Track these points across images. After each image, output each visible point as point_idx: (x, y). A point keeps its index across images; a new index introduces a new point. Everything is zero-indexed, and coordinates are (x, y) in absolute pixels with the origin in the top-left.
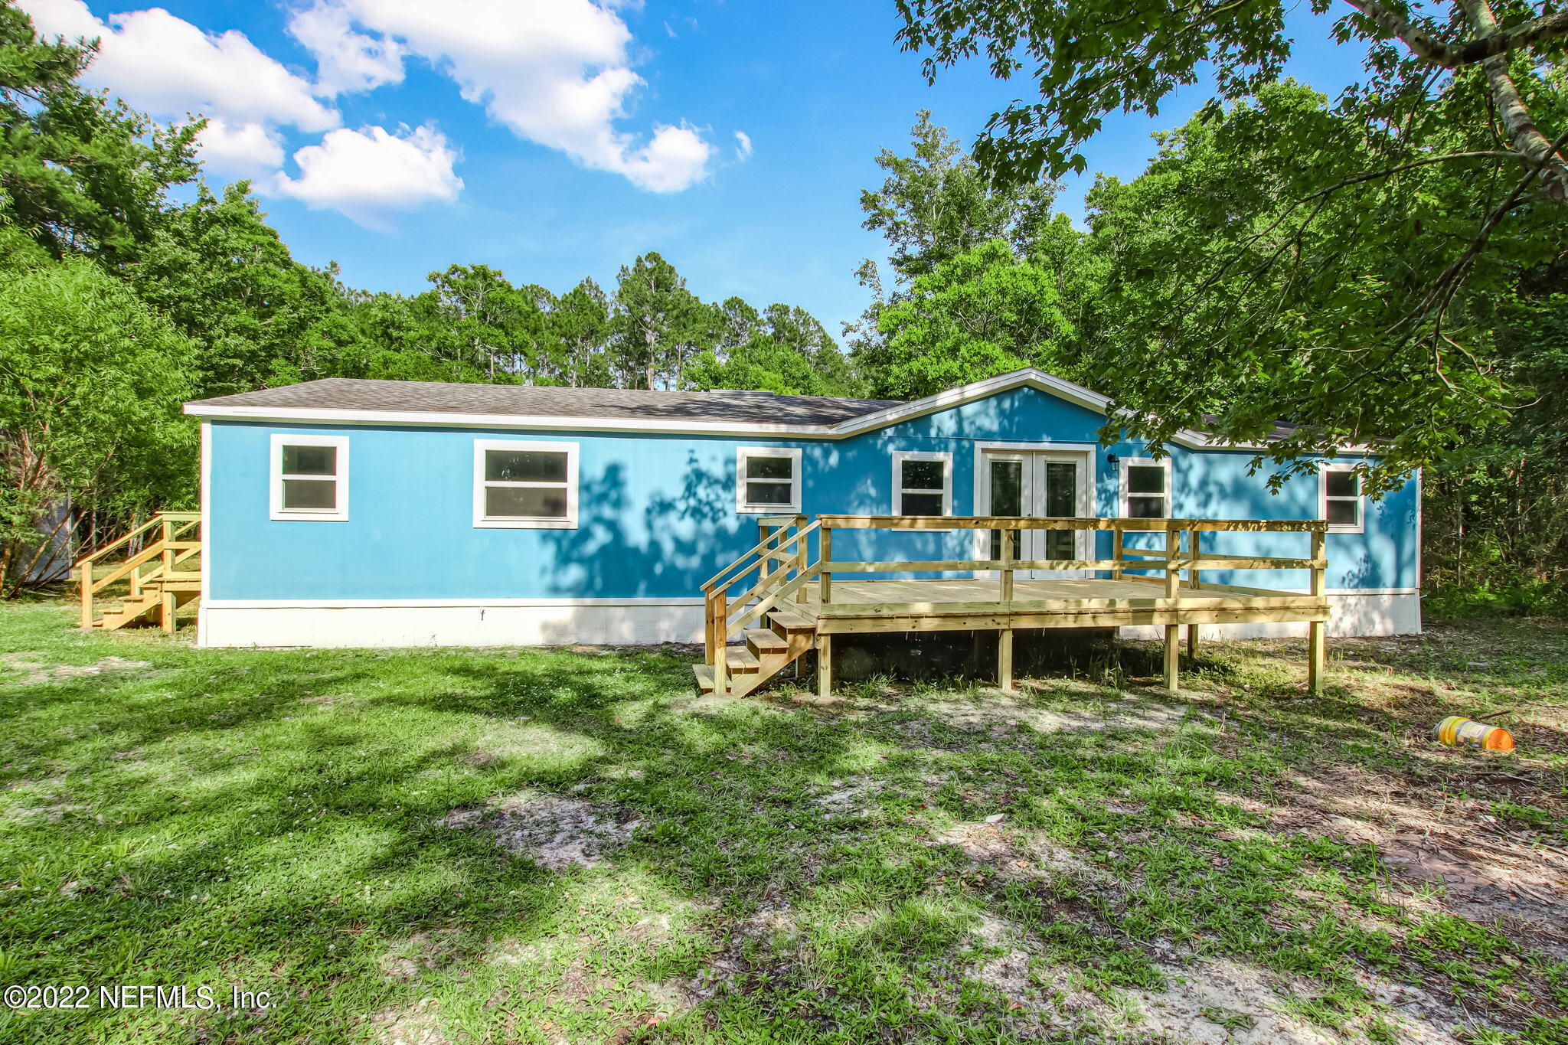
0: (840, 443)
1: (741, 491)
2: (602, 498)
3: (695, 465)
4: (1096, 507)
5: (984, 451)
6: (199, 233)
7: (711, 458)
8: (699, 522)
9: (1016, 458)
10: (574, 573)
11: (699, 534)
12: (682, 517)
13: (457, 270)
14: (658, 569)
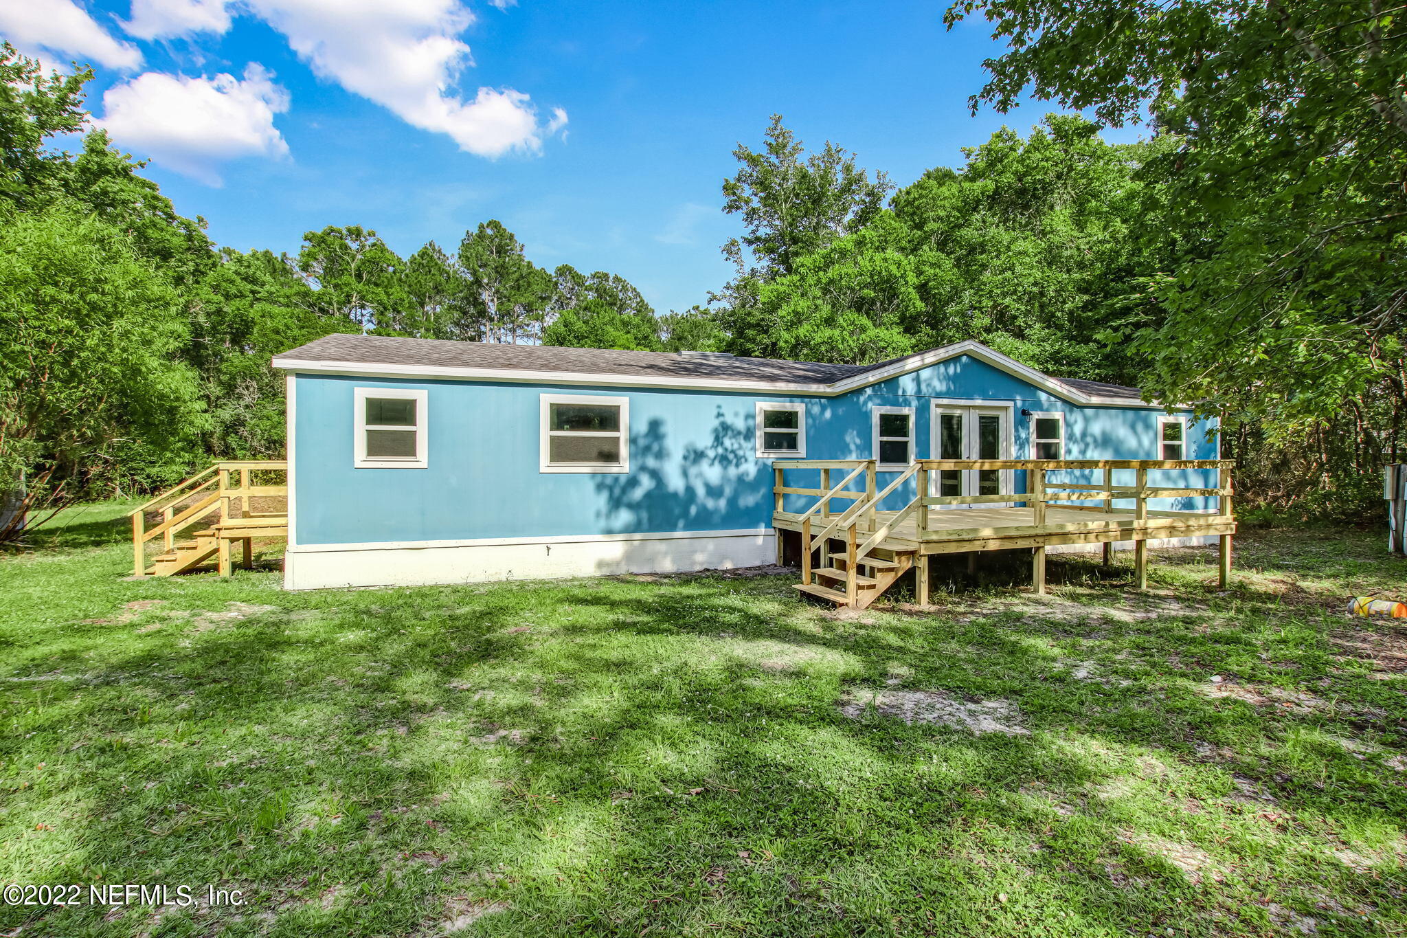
0: (832, 398)
1: (759, 440)
2: (647, 449)
3: (721, 419)
4: (1014, 450)
5: (938, 406)
6: (88, 184)
7: (735, 412)
8: (725, 468)
9: (957, 412)
10: (624, 517)
11: (725, 478)
12: (712, 464)
13: (332, 231)
14: (693, 510)
